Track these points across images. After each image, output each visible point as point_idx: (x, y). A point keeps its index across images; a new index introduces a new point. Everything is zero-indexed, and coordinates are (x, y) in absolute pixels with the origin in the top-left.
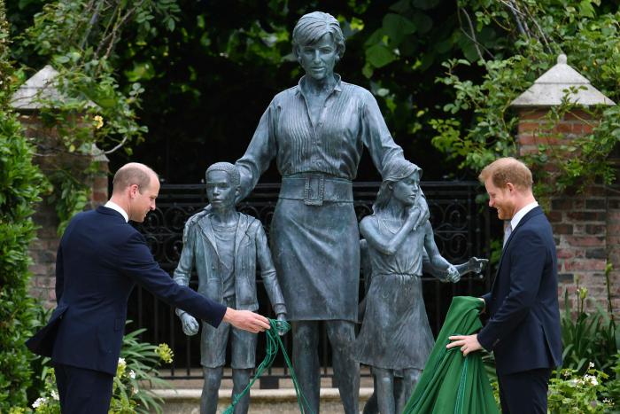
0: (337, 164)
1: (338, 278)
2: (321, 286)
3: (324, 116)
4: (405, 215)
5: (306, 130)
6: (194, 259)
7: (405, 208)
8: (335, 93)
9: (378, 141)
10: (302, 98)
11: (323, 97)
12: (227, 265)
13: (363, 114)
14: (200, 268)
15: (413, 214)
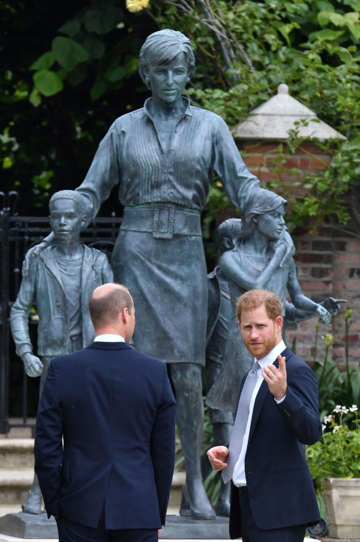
0: (190, 194)
1: (187, 318)
2: (169, 326)
3: (175, 143)
4: (270, 251)
5: (156, 158)
6: (35, 295)
7: (270, 243)
8: (184, 118)
9: (233, 171)
10: (149, 122)
11: (172, 122)
12: (72, 300)
13: (216, 141)
14: (42, 304)
15: (279, 249)
